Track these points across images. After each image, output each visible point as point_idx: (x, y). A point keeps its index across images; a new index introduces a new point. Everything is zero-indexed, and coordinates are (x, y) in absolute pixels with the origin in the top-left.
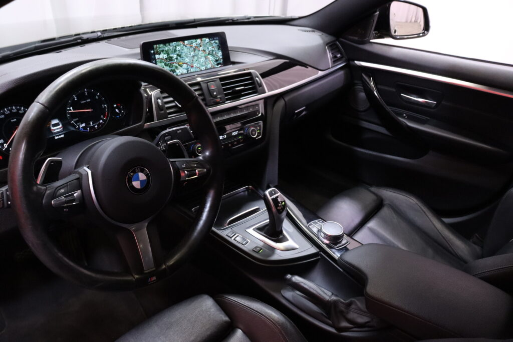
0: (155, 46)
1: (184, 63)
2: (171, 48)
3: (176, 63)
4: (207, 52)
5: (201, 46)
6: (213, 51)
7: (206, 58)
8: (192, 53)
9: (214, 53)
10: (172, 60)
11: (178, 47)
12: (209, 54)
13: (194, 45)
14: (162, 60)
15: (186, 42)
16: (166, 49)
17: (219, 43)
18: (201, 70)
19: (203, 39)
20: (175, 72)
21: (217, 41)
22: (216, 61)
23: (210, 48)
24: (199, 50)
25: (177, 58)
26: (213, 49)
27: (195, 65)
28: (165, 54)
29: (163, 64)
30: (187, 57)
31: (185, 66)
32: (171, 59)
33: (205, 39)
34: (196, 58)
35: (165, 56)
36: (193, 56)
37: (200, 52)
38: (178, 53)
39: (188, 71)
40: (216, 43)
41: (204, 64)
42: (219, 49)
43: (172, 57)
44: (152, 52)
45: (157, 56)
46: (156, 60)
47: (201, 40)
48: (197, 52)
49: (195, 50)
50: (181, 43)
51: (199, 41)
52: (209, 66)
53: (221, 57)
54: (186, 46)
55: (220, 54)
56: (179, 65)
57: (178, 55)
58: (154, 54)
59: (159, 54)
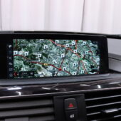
0: (15, 41)
1: (50, 65)
2: (36, 45)
3: (39, 63)
4: (83, 56)
5: (75, 48)
6: (89, 55)
7: (79, 62)
8: (63, 55)
9: (91, 58)
10: (35, 59)
11: (45, 46)
12: (84, 58)
13: (67, 45)
14: (21, 58)
15: (57, 41)
16: (30, 45)
17: (99, 48)
18: (71, 76)
19: (80, 41)
20: (37, 73)
21: (96, 46)
22: (92, 67)
23: (87, 52)
24: (73, 53)
25: (41, 58)
26: (90, 53)
27: (64, 68)
28: (26, 50)
29: (22, 62)
30: (56, 58)
31: (51, 68)
32: (33, 57)
33: (81, 41)
34: (67, 61)
35: (27, 53)
36: (64, 58)
37: (73, 55)
38: (44, 52)
39: (53, 74)
40: (95, 48)
41: (76, 68)
42: (97, 54)
43: (35, 56)
44: (10, 46)
45: (15, 52)
46: (13, 56)
47: (77, 42)
48: (69, 54)
49: (66, 52)
50: (51, 41)
51: (73, 42)
52: (82, 72)
53: (98, 64)
54: (56, 46)
55: (97, 60)
56: (43, 66)
57: (43, 54)
58: (12, 49)
59: (19, 50)
